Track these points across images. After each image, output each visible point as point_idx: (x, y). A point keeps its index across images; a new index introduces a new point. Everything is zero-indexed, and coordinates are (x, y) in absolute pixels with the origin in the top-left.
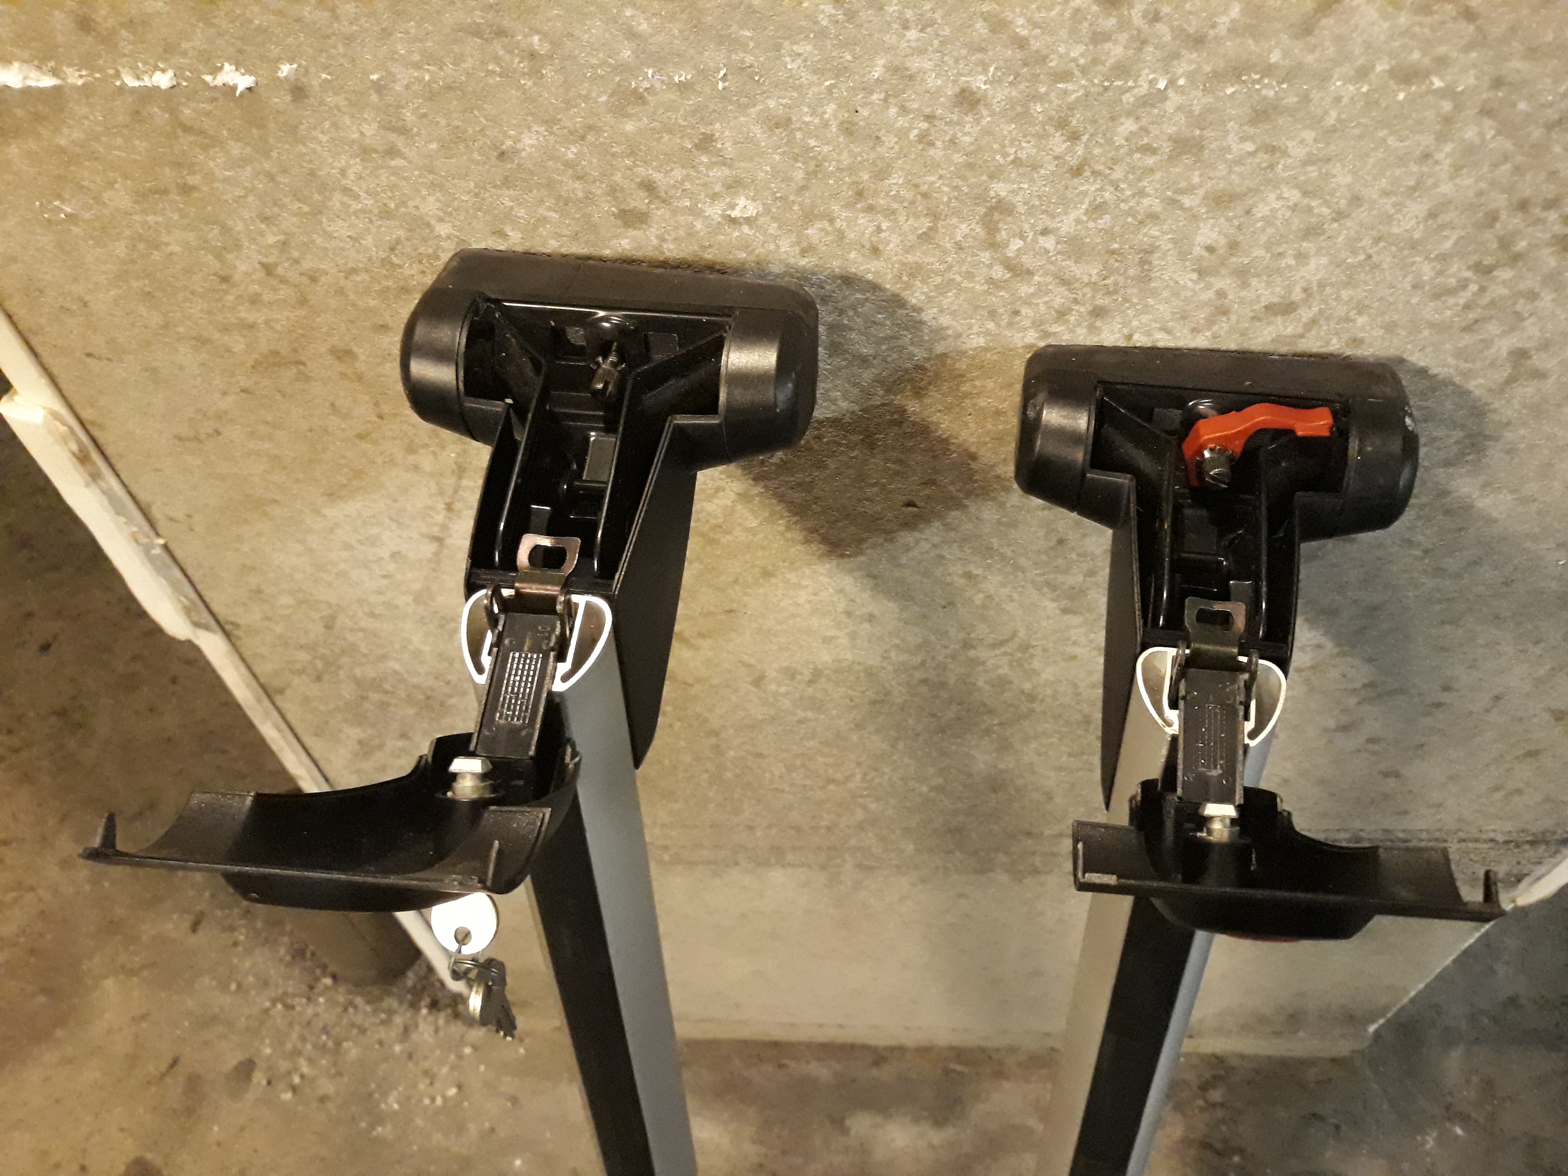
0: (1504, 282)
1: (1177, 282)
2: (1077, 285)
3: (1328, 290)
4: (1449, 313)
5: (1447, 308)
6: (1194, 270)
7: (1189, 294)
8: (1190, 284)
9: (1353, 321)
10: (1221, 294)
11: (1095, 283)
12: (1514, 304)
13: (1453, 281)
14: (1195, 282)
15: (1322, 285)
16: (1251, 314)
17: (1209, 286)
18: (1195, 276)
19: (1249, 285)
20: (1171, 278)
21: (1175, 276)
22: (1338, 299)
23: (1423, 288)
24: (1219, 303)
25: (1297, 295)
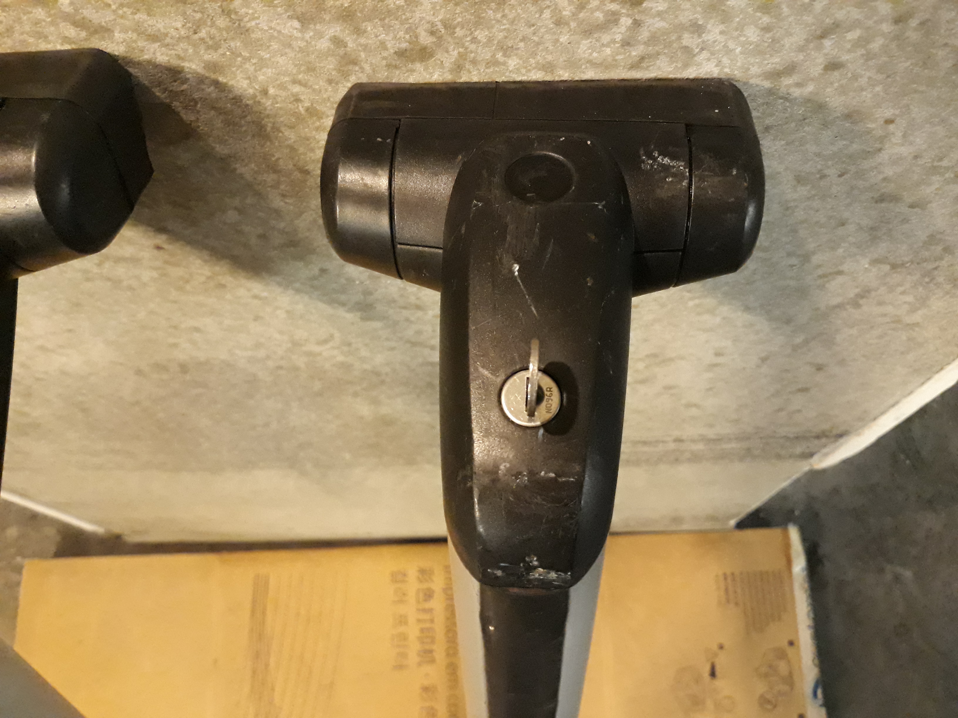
0: (660, 14)
1: (279, 32)
2: (168, 40)
3: (459, 32)
4: (608, 51)
5: (603, 45)
6: (290, 17)
7: (303, 44)
8: (296, 34)
9: (504, 64)
10: (337, 41)
11: (188, 37)
12: (679, 38)
13: (599, 15)
14: (301, 31)
15: (449, 26)
16: (384, 62)
17: (320, 35)
18: (296, 24)
19: (365, 31)
20: (271, 28)
21: (273, 25)
22: (474, 40)
23: (567, 24)
24: (342, 51)
25: (425, 39)
